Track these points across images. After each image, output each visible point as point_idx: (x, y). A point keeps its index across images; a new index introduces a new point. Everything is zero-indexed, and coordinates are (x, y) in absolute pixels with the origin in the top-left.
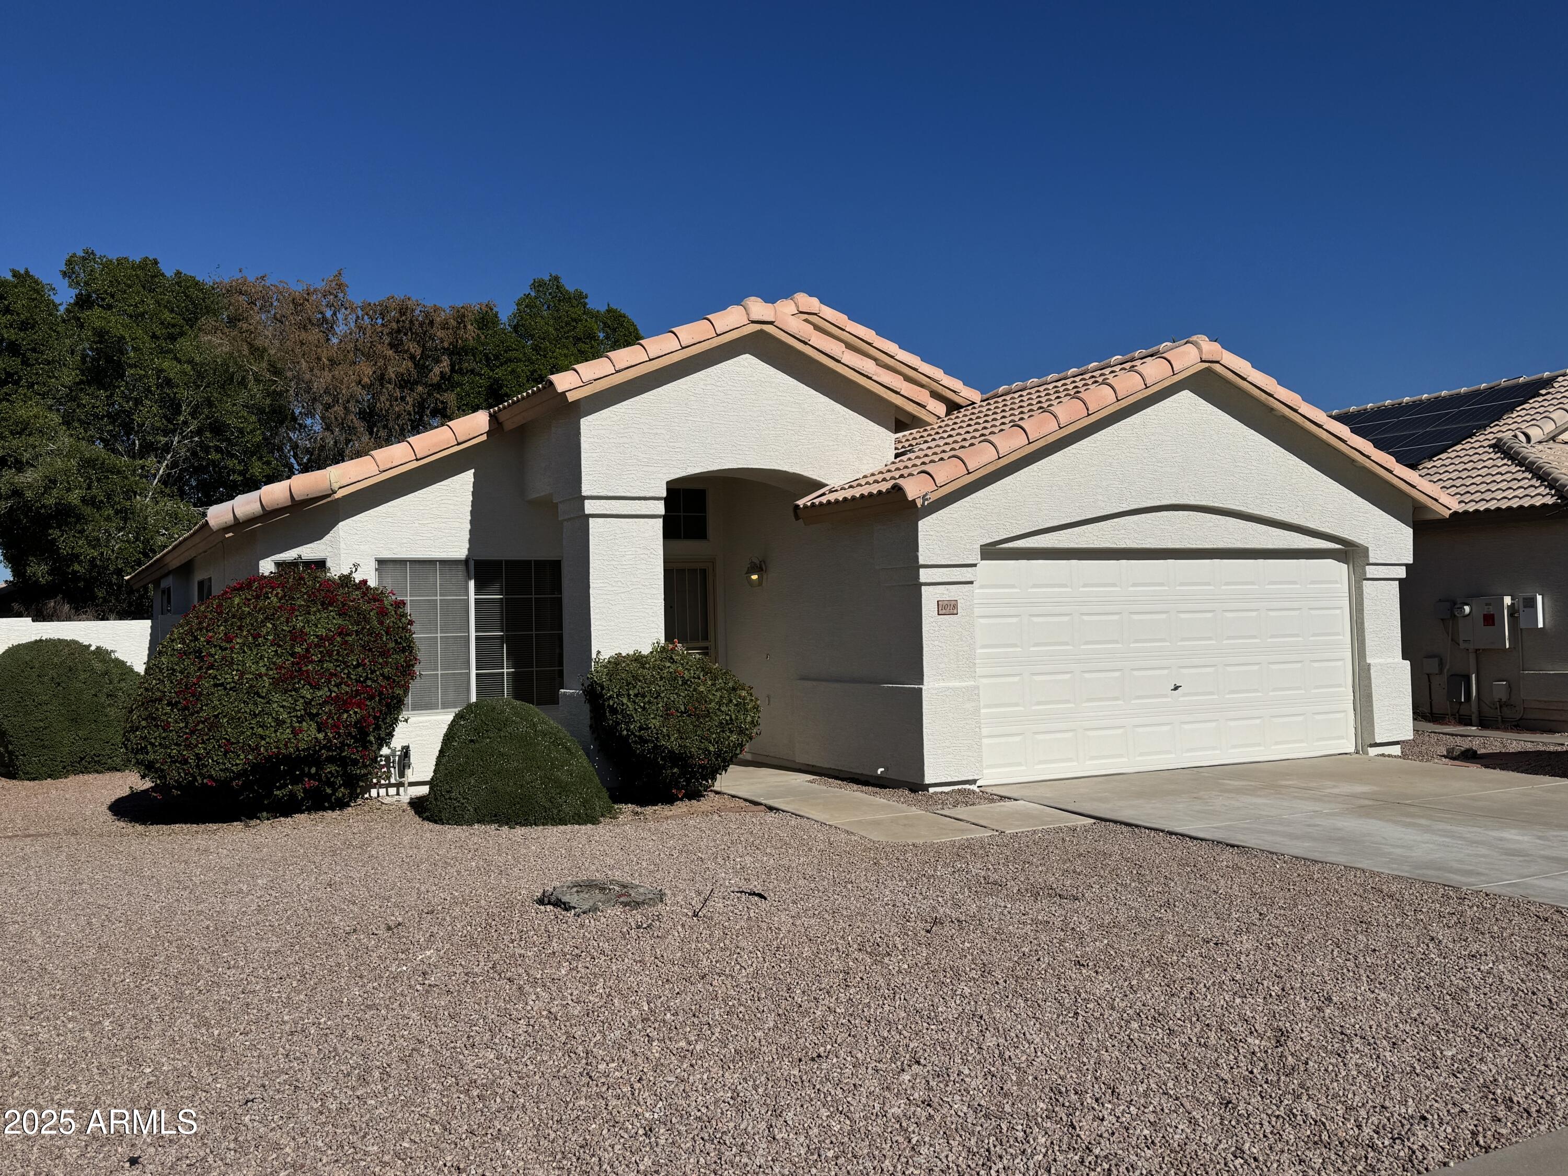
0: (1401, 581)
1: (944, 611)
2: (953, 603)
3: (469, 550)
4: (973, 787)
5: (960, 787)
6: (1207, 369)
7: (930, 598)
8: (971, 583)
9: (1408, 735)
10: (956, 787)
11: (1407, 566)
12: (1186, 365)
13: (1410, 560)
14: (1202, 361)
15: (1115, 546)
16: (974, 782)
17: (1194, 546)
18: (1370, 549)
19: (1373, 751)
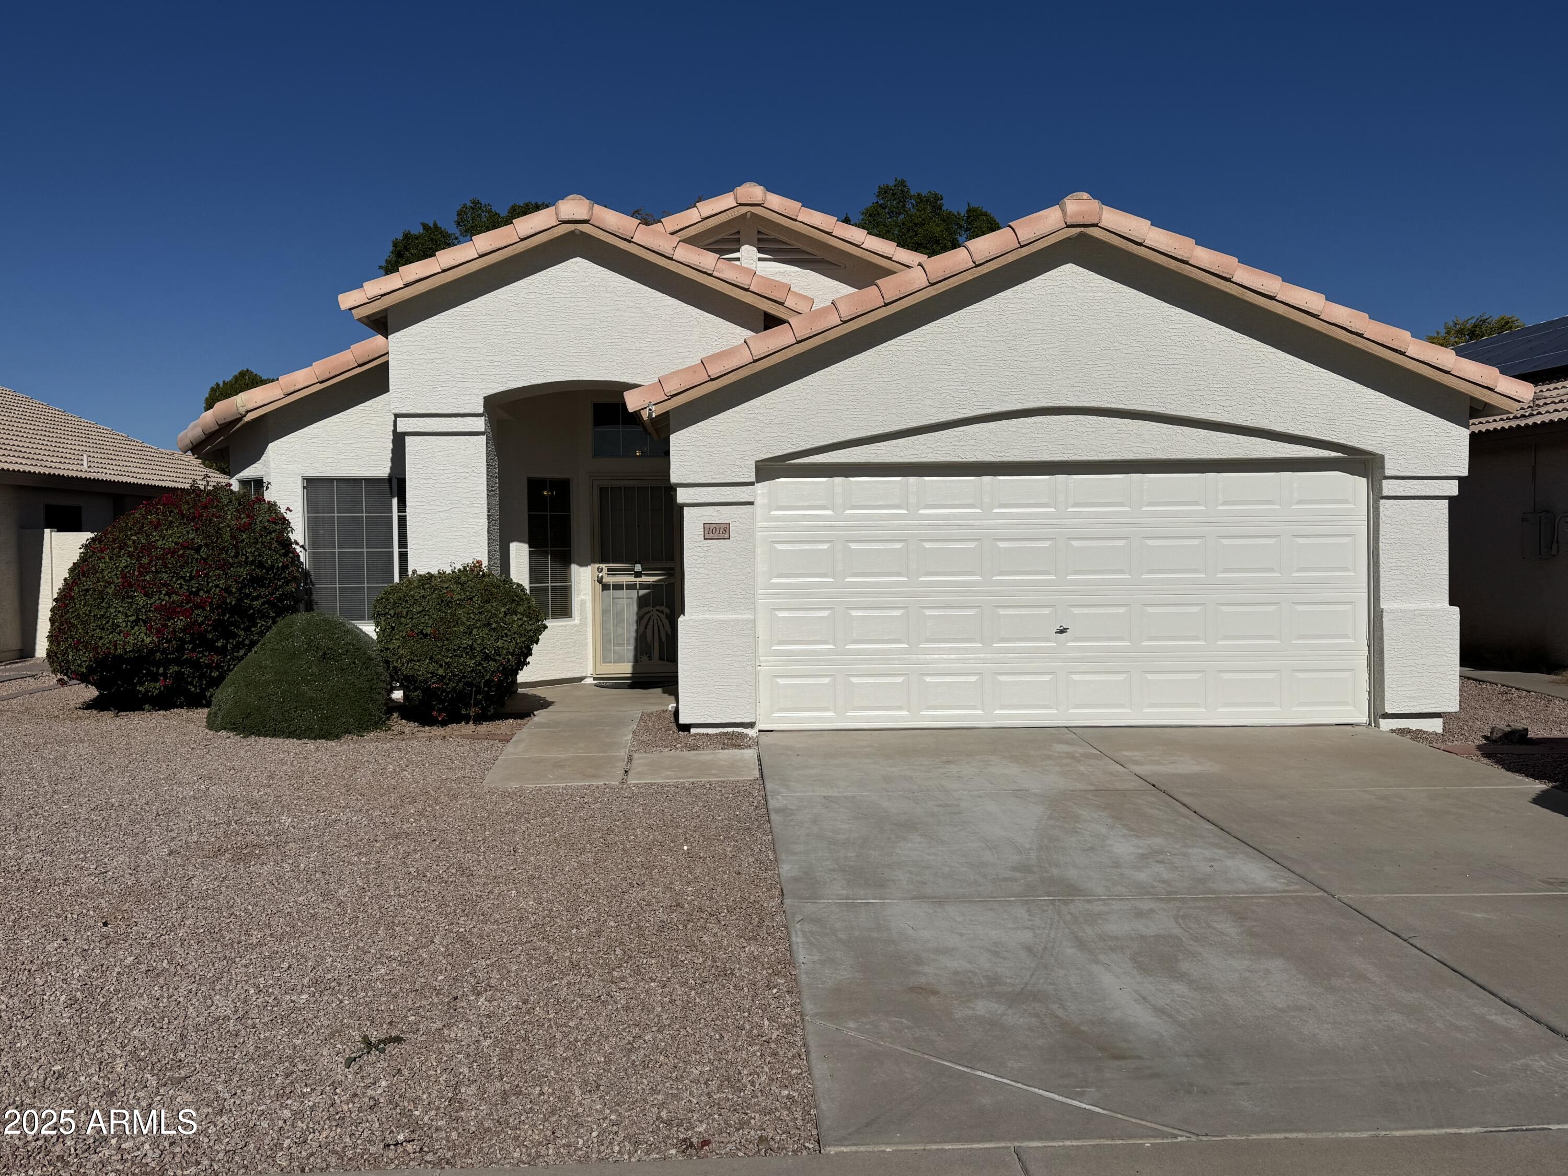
0: (1451, 499)
1: (711, 535)
2: (723, 526)
3: (391, 468)
4: (751, 732)
5: (730, 730)
6: (1081, 233)
7: (693, 523)
8: (752, 503)
9: (1453, 706)
10: (725, 730)
11: (1460, 479)
12: (1039, 233)
13: (1465, 472)
14: (1068, 226)
15: (960, 460)
16: (751, 725)
17: (1085, 458)
18: (1386, 457)
19: (1386, 725)
